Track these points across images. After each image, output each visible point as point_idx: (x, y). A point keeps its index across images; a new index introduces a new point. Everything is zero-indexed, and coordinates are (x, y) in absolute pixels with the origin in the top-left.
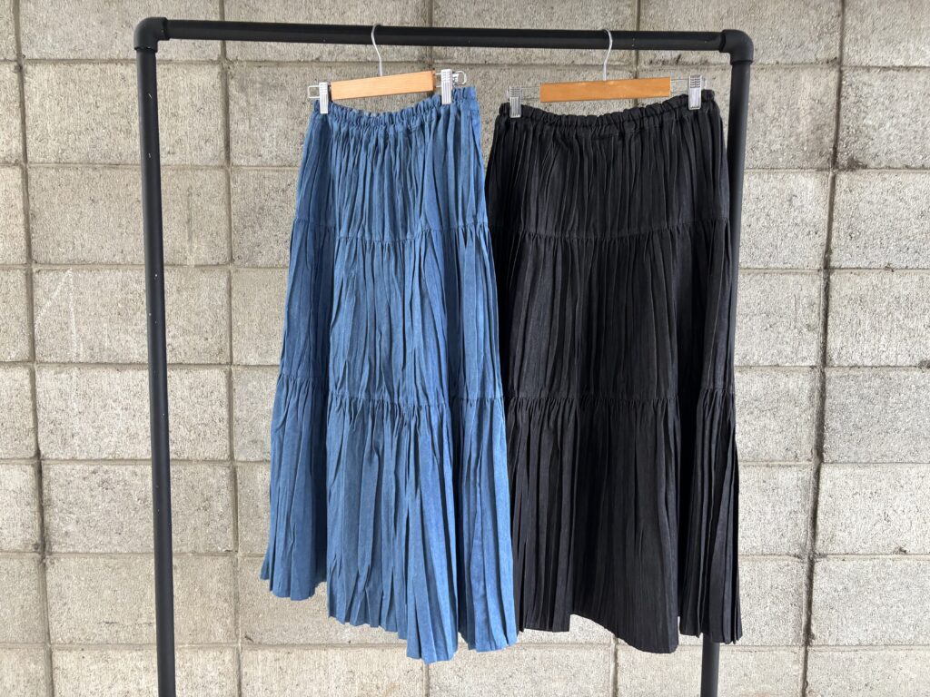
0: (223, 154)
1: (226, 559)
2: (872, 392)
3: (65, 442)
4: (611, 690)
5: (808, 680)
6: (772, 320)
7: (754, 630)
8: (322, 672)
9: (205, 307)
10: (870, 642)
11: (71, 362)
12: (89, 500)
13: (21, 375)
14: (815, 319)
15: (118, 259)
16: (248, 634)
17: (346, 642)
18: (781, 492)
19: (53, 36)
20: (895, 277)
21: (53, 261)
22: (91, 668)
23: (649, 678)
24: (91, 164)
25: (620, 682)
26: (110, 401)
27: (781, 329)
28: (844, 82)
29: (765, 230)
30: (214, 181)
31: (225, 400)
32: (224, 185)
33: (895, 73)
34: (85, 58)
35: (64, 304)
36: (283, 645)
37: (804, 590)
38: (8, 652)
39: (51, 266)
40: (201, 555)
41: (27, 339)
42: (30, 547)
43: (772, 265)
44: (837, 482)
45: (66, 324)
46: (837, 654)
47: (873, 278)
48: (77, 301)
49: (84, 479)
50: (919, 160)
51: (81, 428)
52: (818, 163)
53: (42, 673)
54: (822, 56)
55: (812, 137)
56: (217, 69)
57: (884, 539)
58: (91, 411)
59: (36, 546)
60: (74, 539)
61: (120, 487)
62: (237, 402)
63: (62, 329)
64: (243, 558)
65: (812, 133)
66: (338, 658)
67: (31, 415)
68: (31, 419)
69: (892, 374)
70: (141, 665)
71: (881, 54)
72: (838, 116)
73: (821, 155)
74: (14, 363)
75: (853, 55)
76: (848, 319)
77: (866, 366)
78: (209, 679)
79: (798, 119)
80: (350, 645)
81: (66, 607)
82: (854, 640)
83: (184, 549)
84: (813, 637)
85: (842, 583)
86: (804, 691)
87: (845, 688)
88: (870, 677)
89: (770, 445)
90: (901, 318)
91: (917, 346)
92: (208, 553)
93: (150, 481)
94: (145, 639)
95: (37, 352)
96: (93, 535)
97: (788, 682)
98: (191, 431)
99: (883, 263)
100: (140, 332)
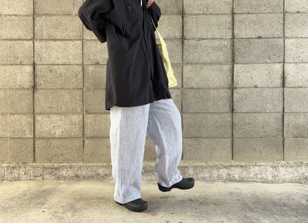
1: (81, 90)
2: (246, 45)
3: (41, 60)
5: (234, 122)
6: (220, 27)
7: (218, 108)
8: (105, 121)
9: (77, 25)
10: (249, 111)
11: (43, 39)
12: (46, 75)
13: (31, 43)
14: (230, 26)
15: (56, 13)
16: (86, 110)
18: (224, 71)
20: (250, 15)
21: (40, 14)
22: (45, 120)
23: (191, 122)
25: (184, 122)
27: (222, 29)
29: (217, 4)
31: (82, 49)
35: (42, 25)
36: (95, 113)
37: (231, 97)
38: (24, 115)
39: (40, 15)
41: (33, 33)
42: (31, 87)
43: (219, 13)
44: (239, 69)
45: (43, 29)
46: (241, 115)
47: (245, 16)
48: (46, 24)
49: (45, 69)
51: (45, 56)
53: (33, 121)
57: (251, 83)
58: (48, 52)
59: (33, 87)
60: (42, 85)
61: (54, 71)
62: (84, 49)
63: (41, 31)
64: (85, 90)
67: (33, 53)
68: (33, 55)
69: (251, 40)
70: (58, 119)
74: (29, 40)
76: (239, 26)
77: (244, 38)
78: (76, 122)
81: (39, 103)
82: (245, 111)
83: (70, 88)
84: (234, 110)
85: (241, 95)
86: (232, 125)
87: (243, 124)
88: (250, 121)
89: (221, 59)
90: (252, 25)
91: (257, 33)
92: (77, 89)
93: (62, 70)
94: (60, 112)
95: (35, 37)
96: (47, 84)
97: (228, 123)
98: (73, 57)
99: (247, 12)
100: (61, 31)
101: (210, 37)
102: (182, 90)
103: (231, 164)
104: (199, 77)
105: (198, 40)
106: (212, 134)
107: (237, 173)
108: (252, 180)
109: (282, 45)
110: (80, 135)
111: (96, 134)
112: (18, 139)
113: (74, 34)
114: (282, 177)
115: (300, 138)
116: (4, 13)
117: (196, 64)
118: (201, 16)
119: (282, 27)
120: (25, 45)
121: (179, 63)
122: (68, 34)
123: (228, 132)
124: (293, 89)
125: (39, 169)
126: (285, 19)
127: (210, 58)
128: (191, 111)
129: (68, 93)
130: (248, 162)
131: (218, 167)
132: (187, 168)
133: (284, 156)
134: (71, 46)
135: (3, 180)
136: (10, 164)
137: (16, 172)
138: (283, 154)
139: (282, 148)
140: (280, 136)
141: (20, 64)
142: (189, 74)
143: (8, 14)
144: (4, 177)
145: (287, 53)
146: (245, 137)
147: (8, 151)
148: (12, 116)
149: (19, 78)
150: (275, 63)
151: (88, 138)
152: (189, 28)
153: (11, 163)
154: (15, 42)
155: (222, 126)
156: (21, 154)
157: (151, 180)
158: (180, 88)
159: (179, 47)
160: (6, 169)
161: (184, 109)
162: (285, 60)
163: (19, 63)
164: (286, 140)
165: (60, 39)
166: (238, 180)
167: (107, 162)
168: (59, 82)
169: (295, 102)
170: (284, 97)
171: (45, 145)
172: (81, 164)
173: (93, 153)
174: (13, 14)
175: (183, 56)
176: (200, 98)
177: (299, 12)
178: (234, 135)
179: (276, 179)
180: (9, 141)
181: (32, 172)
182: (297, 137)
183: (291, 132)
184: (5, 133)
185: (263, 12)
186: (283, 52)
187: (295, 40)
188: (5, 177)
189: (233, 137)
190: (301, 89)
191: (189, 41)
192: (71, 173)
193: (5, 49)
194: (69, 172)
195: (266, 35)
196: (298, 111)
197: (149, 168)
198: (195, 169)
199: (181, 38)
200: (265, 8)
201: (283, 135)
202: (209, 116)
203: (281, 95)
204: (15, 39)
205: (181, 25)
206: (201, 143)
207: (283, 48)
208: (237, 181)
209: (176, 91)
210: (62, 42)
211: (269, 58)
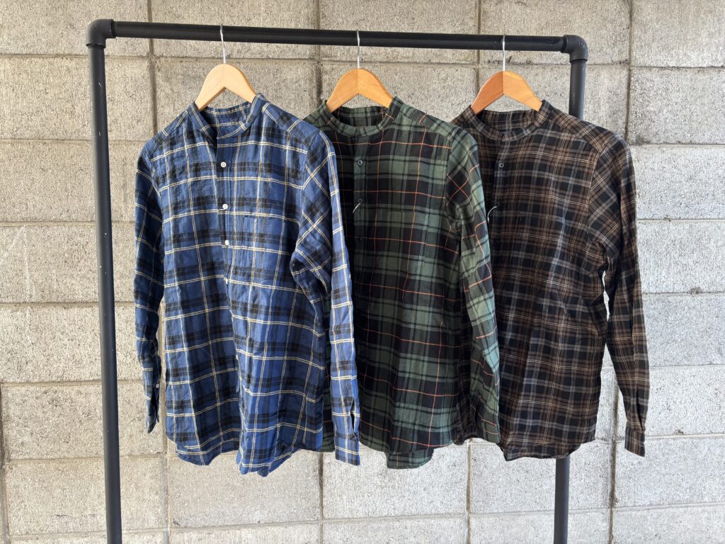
0: (152, 131)
1: (157, 459)
2: (656, 314)
3: (20, 369)
5: (613, 533)
10: (658, 502)
11: (25, 303)
12: (40, 414)
15: (64, 217)
16: (176, 520)
17: (256, 522)
19: (9, 35)
20: (671, 226)
21: (9, 219)
24: (41, 139)
25: (475, 541)
26: (58, 334)
28: (632, 79)
33: (670, 71)
34: (35, 53)
35: (18, 254)
36: (204, 527)
37: (609, 465)
40: (136, 457)
45: (20, 271)
46: (634, 512)
47: (656, 226)
48: (31, 253)
49: (37, 398)
50: (689, 141)
51: (34, 357)
54: (616, 59)
55: (610, 120)
56: (146, 64)
57: (667, 424)
58: (43, 342)
60: (28, 448)
61: (67, 404)
63: (16, 275)
64: (171, 458)
65: (610, 117)
66: (250, 536)
69: (671, 299)
71: (659, 57)
72: (628, 104)
75: (639, 57)
79: (599, 107)
80: (259, 524)
81: (22, 504)
82: (646, 502)
84: (616, 501)
86: (610, 542)
87: (640, 538)
88: (659, 529)
90: (676, 256)
91: (688, 277)
92: (142, 455)
93: (93, 398)
94: (89, 528)
96: (45, 444)
97: (598, 538)
98: (126, 356)
99: (662, 215)
100: (84, 276)
102: (469, 448)
128: (494, 508)
161: (472, 506)
165: (82, 302)
168: (85, 437)
176: (523, 469)
185: (708, 217)
195: (712, 283)
200: (715, 204)
210: (90, 309)
211: (719, 351)
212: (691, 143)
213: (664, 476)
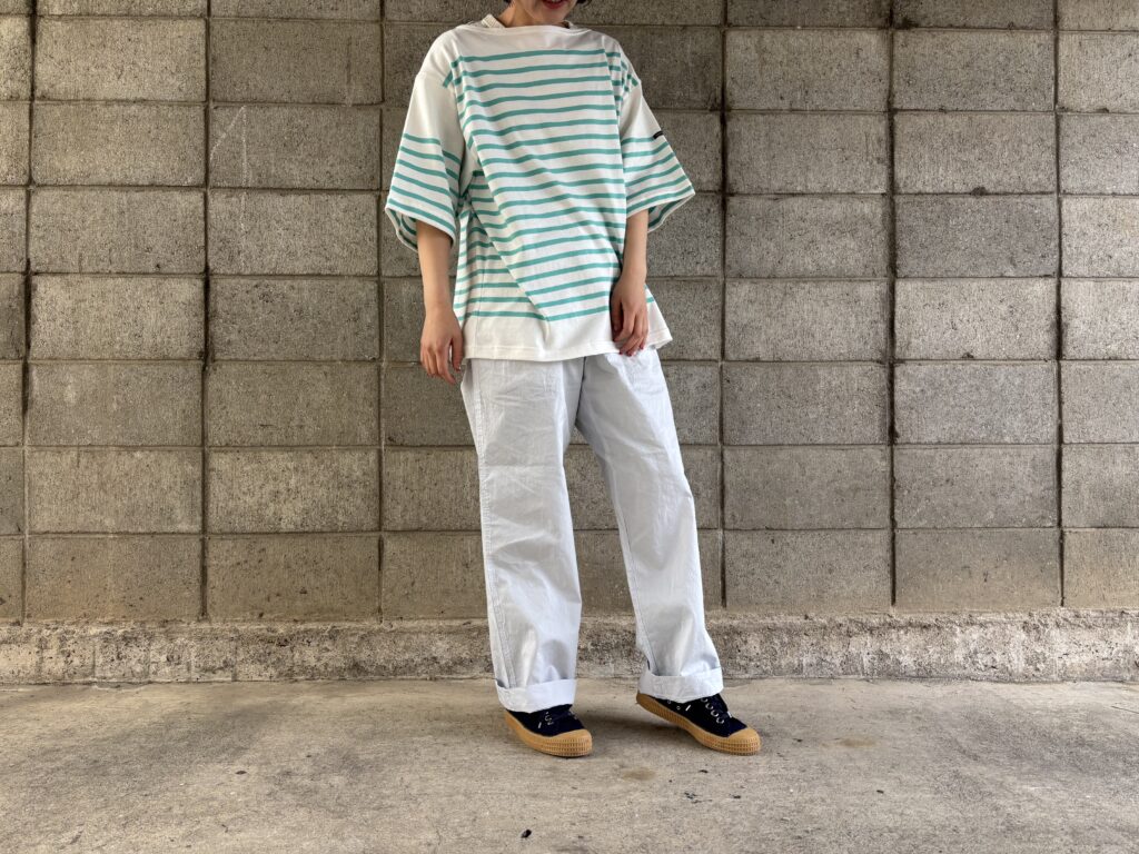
0: (378, 10)
1: (373, 366)
2: (934, 216)
3: (232, 259)
4: (718, 488)
5: (896, 476)
6: (847, 153)
7: (844, 430)
10: (947, 440)
11: (241, 187)
12: (250, 310)
13: (196, 198)
14: (883, 153)
15: (285, 98)
16: (391, 436)
18: (863, 303)
20: (948, 118)
21: (229, 99)
22: (245, 469)
23: (753, 475)
24: (265, 17)
25: (729, 477)
27: (855, 162)
29: (837, 78)
30: (371, 32)
31: (375, 222)
32: (378, 37)
35: (237, 136)
36: (422, 446)
37: (886, 392)
38: (167, 454)
39: (228, 103)
40: (349, 361)
41: (203, 167)
42: (195, 355)
43: (844, 108)
44: (912, 295)
45: (238, 153)
46: (919, 451)
47: (931, 118)
48: (248, 134)
49: (247, 292)
50: (961, 21)
51: (247, 247)
52: (879, 22)
53: (199, 474)
57: (953, 346)
58: (256, 230)
59: (201, 354)
60: (235, 347)
61: (278, 300)
63: (234, 158)
64: (387, 364)
67: (203, 235)
68: (203, 239)
69: (951, 200)
70: (291, 465)
73: (880, 16)
74: (190, 188)
76: (911, 153)
77: (929, 194)
78: (355, 478)
81: (224, 411)
82: (933, 439)
83: (335, 357)
84: (897, 436)
85: (919, 386)
86: (892, 486)
87: (928, 483)
88: (951, 473)
89: (852, 262)
90: (955, 151)
91: (970, 176)
92: (357, 361)
93: (306, 294)
94: (296, 440)
95: (211, 178)
96: (252, 344)
97: (877, 478)
98: (343, 249)
99: (937, 106)
100: (302, 161)
101: (814, 186)
103: (888, 620)
104: (780, 324)
105: (773, 196)
106: (826, 517)
107: (908, 649)
108: (958, 672)
109: (1053, 217)
110: (369, 521)
111: (424, 519)
112: (146, 537)
113: (348, 172)
114: (1059, 663)
115: (1115, 532)
116: (101, 95)
117: (769, 277)
118: (783, 118)
119: (1052, 158)
120: (175, 207)
121: (710, 273)
122: (328, 168)
123: (879, 508)
124: (1090, 366)
125: (219, 643)
126: (1062, 133)
127: (816, 257)
128: (754, 438)
129: (326, 374)
130: (945, 611)
131: (844, 629)
132: (740, 634)
133: (1065, 589)
134: (337, 213)
135: (90, 684)
136: (114, 627)
137: (135, 653)
138: (1059, 585)
139: (1058, 566)
140: (1050, 524)
141: (156, 273)
142: (747, 312)
143: (119, 97)
144: (92, 673)
145: (1070, 246)
146: (935, 528)
147: (109, 580)
148: (125, 457)
149: (152, 319)
150: (1032, 277)
151: (395, 532)
152: (744, 158)
153: (118, 623)
154: (137, 196)
155: (857, 489)
156: (156, 592)
157: (617, 677)
158: (716, 361)
159: (711, 221)
160: (98, 644)
161: (727, 433)
162: (1063, 268)
163: (152, 269)
164: (1069, 538)
165: (299, 189)
166: (914, 674)
167: (462, 618)
168: (296, 337)
169: (1096, 409)
170: (1060, 392)
171: (242, 559)
172: (371, 623)
173: (413, 584)
174: (132, 98)
175: (724, 251)
176: (784, 393)
177: (1105, 111)
178: (896, 519)
179: (1037, 670)
180: (110, 544)
181: (193, 655)
182: (1105, 527)
183: (1085, 509)
184: (99, 518)
185: (990, 108)
186: (1057, 242)
187: (1092, 201)
188: (97, 675)
189: (893, 529)
190: (1117, 366)
191: (745, 199)
192: (335, 656)
193: (103, 219)
194: (329, 653)
195: (999, 182)
196: (1106, 438)
197: (608, 634)
198: (768, 638)
199: (717, 188)
200: (996, 94)
201: (1060, 521)
202: (813, 453)
203: (1052, 386)
204: (140, 183)
205: (717, 146)
206: (789, 550)
207: (1057, 228)
208: (911, 678)
209: (702, 368)
210: (306, 197)
211: (1012, 261)
212: (965, 27)
213: (953, 407)
